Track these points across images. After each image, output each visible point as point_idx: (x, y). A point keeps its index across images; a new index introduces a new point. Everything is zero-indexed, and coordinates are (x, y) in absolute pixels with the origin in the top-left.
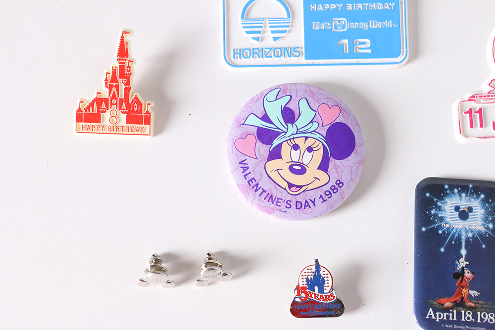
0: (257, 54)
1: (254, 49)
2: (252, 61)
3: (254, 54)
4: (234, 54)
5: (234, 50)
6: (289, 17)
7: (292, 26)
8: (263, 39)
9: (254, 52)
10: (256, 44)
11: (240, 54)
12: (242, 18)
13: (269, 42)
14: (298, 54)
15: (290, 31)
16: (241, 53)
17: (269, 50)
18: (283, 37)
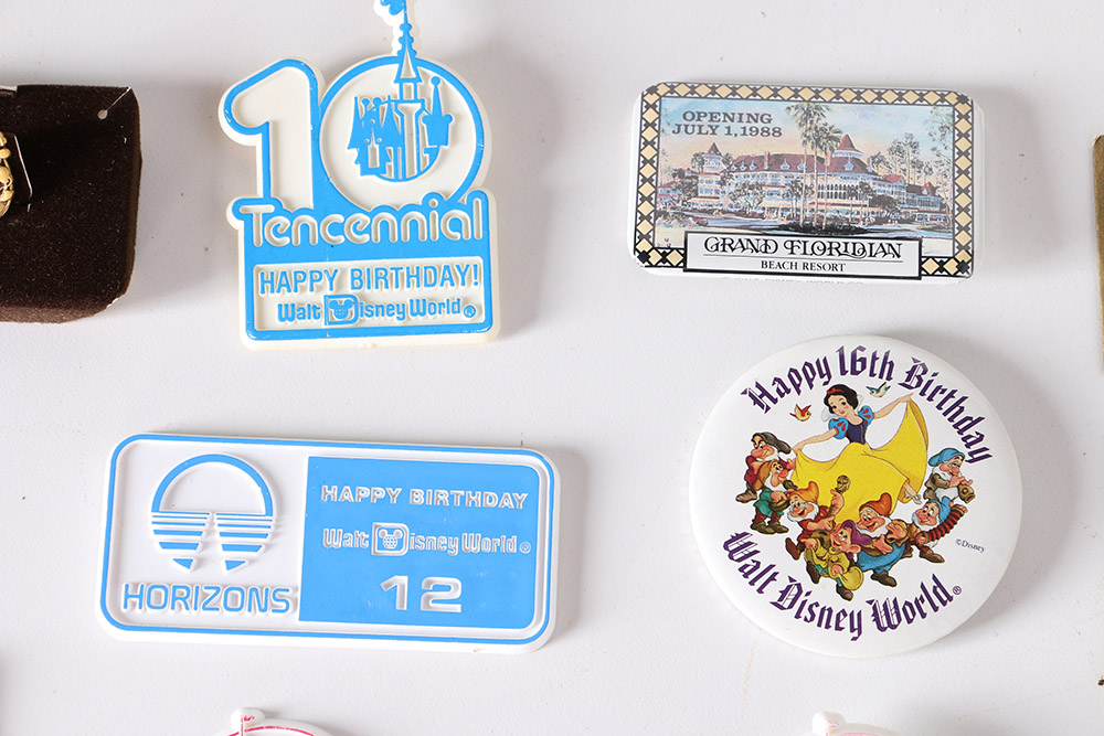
0: (184, 600)
1: (175, 587)
2: (169, 615)
3: (175, 599)
4: (127, 596)
5: (127, 586)
6: (269, 512)
7: (275, 535)
8: (201, 562)
9: (178, 595)
10: (183, 575)
11: (140, 597)
12: (155, 508)
13: (217, 572)
14: (283, 605)
15: (268, 547)
16: (144, 594)
17: (213, 592)
18: (252, 561)
